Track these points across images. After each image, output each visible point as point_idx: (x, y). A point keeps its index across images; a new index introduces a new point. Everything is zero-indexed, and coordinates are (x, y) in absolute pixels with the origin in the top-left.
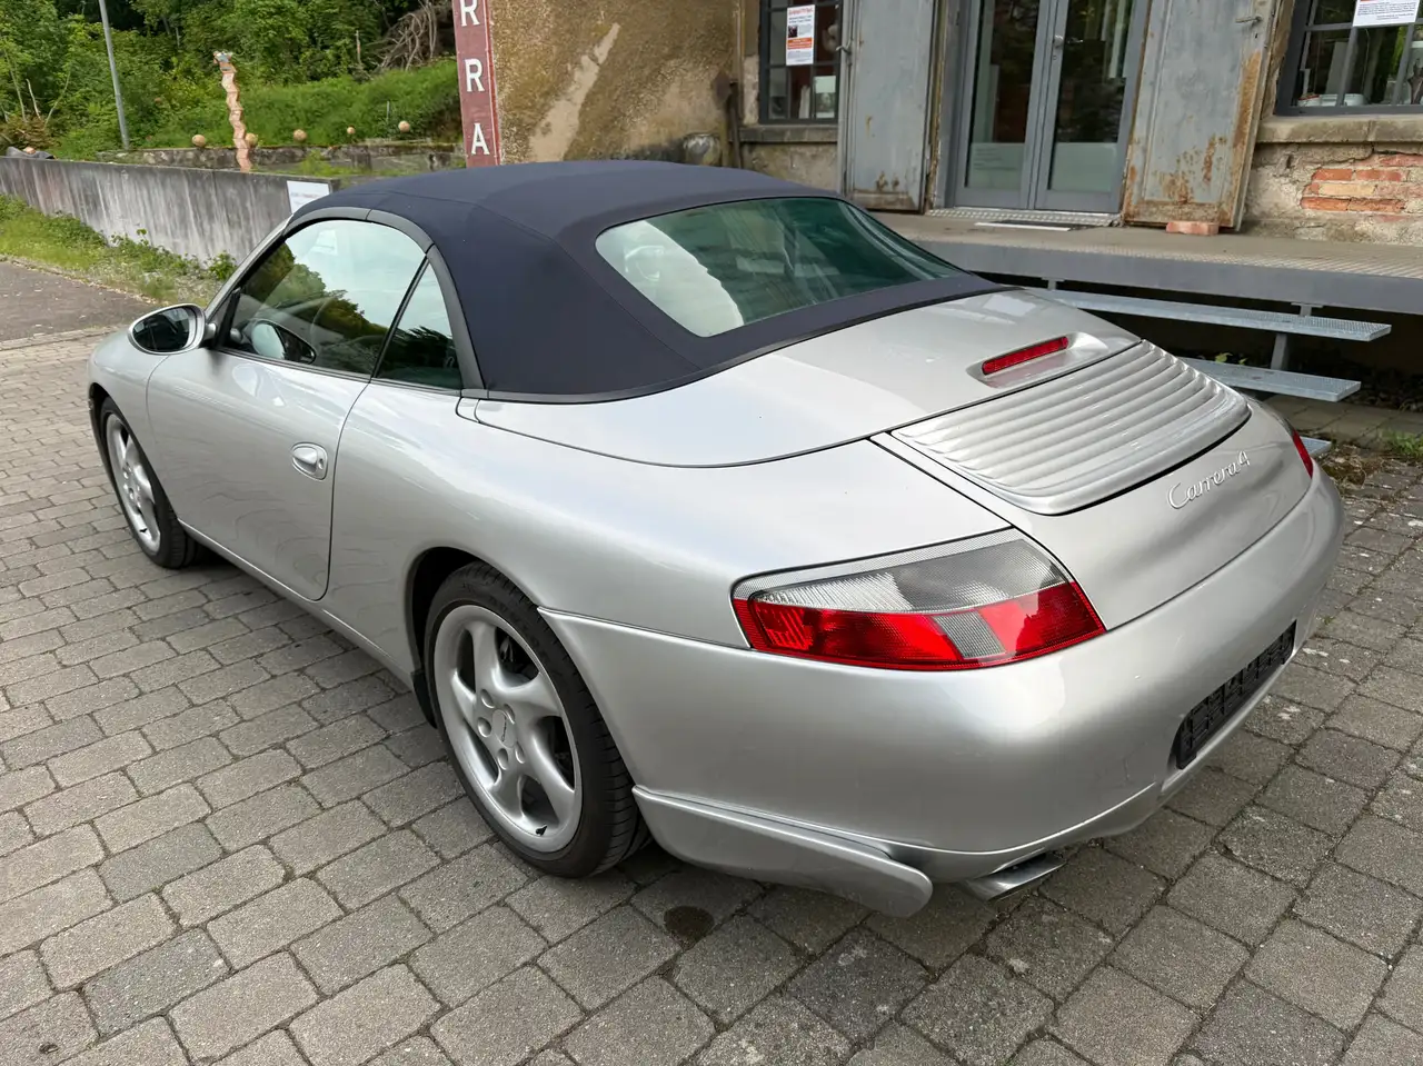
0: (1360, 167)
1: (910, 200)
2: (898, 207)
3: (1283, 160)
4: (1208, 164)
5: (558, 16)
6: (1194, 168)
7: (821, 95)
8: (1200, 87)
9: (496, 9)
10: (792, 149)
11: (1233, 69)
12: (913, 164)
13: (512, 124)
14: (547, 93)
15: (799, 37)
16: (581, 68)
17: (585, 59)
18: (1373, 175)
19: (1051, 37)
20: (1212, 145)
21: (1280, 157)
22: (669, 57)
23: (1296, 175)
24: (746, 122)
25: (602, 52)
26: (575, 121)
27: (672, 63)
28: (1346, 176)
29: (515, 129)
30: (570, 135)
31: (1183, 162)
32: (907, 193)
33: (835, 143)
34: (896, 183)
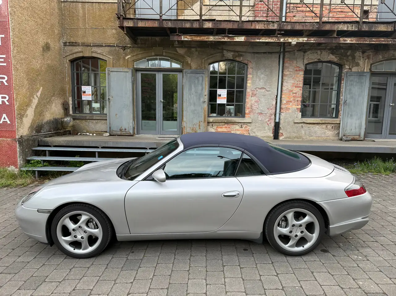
0: (224, 126)
1: (130, 133)
2: (127, 135)
3: (211, 125)
4: (199, 126)
5: (29, 84)
6: (197, 126)
7: (94, 108)
8: (195, 112)
9: (15, 81)
10: (89, 121)
11: (201, 109)
12: (130, 125)
13: (19, 114)
14: (27, 106)
15: (86, 93)
16: (34, 99)
17: (35, 96)
18: (226, 127)
19: (159, 100)
20: (200, 122)
21: (211, 124)
22: (52, 96)
23: (213, 127)
24: (70, 113)
25: (39, 94)
26: (33, 113)
27: (53, 98)
28: (222, 128)
29: (19, 116)
30: (32, 117)
31: (194, 125)
32: (129, 132)
33: (107, 120)
34: (125, 129)
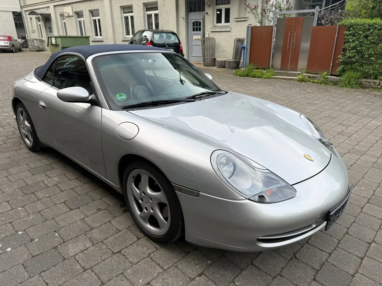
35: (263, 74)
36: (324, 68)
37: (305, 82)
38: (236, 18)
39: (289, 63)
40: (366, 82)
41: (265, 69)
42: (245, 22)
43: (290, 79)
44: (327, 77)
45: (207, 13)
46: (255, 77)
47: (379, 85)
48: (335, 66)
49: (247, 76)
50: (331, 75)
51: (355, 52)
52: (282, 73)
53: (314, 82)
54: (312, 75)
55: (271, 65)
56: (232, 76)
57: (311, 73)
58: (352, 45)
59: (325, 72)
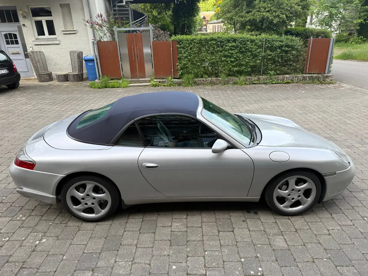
35: (120, 84)
36: (168, 74)
37: (158, 86)
38: (63, 31)
39: (138, 72)
40: (198, 80)
41: (120, 79)
42: (76, 34)
43: (145, 85)
44: (172, 80)
45: (24, 25)
46: (114, 88)
47: (206, 82)
48: (175, 71)
49: (106, 88)
50: (174, 78)
51: (187, 61)
52: (134, 81)
53: (165, 86)
54: (161, 80)
55: (122, 75)
56: (88, 89)
57: (159, 79)
58: (185, 55)
59: (169, 76)
